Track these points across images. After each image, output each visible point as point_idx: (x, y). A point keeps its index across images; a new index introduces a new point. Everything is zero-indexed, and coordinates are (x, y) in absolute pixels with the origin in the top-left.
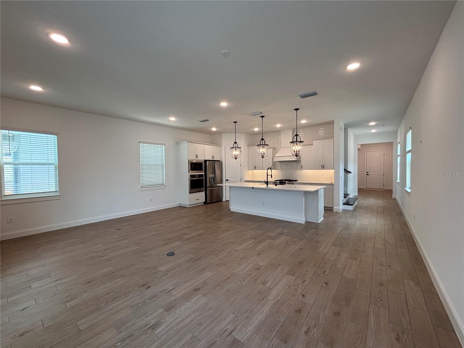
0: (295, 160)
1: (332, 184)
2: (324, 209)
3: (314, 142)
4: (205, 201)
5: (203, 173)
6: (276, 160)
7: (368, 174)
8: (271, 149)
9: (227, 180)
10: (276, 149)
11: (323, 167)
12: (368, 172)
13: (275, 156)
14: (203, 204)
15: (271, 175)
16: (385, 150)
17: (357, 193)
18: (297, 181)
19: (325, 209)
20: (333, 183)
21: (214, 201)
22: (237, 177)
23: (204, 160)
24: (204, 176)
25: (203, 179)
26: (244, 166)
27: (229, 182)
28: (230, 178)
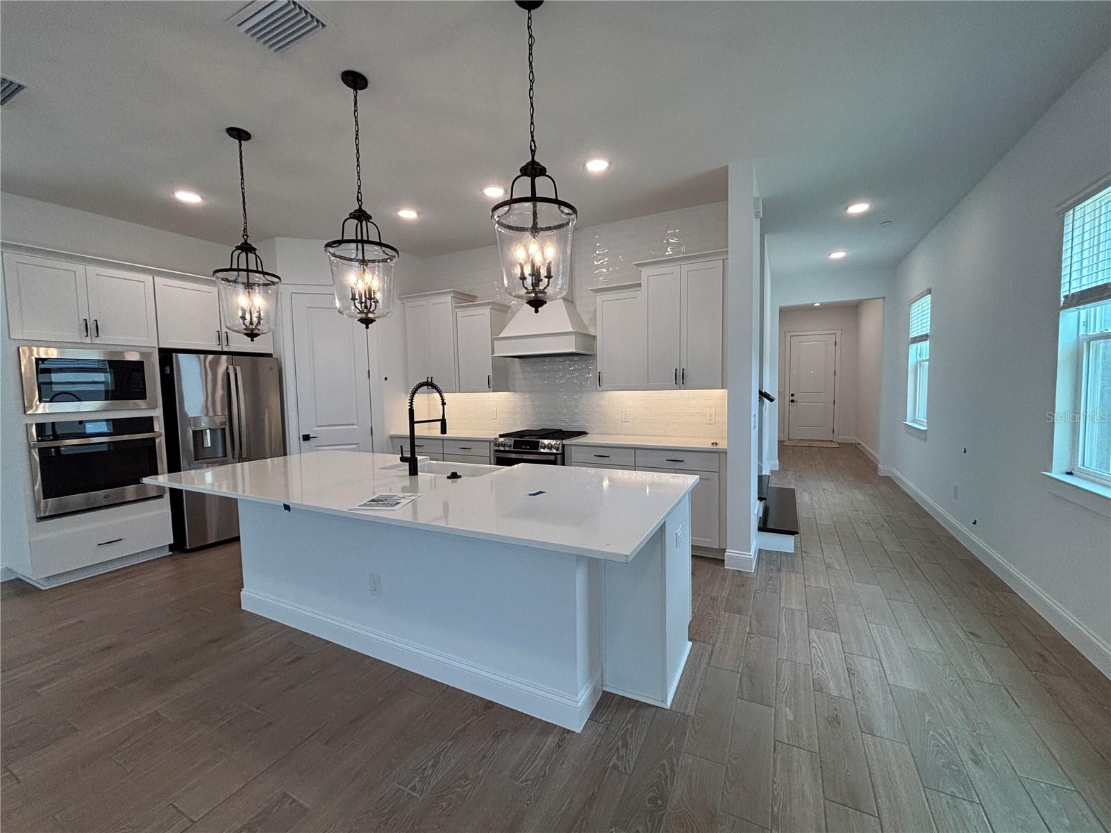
0: (573, 350)
1: (717, 454)
2: (692, 555)
3: (646, 272)
4: (172, 542)
5: (158, 413)
6: (504, 350)
7: (792, 401)
8: (487, 310)
9: (306, 438)
10: (509, 311)
11: (680, 380)
12: (793, 395)
13: (500, 336)
14: (167, 553)
15: (443, 421)
16: (839, 332)
17: (777, 462)
18: (584, 433)
19: (694, 554)
20: (723, 445)
21: (211, 540)
22: (353, 425)
23: (157, 350)
24: (159, 427)
25: (153, 439)
26: (386, 379)
27: (317, 446)
28: (319, 426)
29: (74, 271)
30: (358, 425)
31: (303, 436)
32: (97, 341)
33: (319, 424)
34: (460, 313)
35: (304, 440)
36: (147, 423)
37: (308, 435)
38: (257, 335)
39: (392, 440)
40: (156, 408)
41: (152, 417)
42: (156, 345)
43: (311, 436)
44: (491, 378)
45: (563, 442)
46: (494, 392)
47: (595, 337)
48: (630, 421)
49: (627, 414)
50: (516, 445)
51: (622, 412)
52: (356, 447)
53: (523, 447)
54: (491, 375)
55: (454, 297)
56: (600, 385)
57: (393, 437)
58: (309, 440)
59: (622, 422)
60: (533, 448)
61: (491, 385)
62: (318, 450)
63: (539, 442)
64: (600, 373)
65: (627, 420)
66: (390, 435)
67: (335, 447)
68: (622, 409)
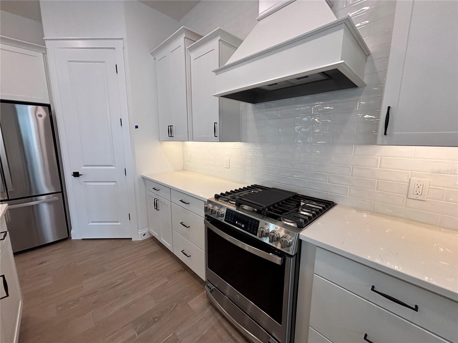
8: (216, 44)
9: (76, 174)
22: (111, 166)
26: (136, 127)
27: (85, 182)
28: (85, 166)
30: (115, 167)
31: (74, 173)
33: (85, 164)
34: (193, 55)
35: (75, 176)
37: (78, 173)
43: (80, 174)
44: (217, 126)
45: (299, 234)
46: (220, 142)
47: (369, 55)
48: (426, 200)
49: (421, 187)
50: (229, 216)
51: (411, 183)
52: (115, 184)
53: (237, 222)
54: (218, 122)
55: (188, 38)
56: (385, 134)
57: (144, 179)
58: (79, 176)
59: (407, 198)
60: (250, 229)
61: (217, 134)
62: (86, 185)
63: (259, 221)
64: (389, 108)
65: (419, 198)
66: (142, 175)
67: (98, 183)
68: (410, 177)
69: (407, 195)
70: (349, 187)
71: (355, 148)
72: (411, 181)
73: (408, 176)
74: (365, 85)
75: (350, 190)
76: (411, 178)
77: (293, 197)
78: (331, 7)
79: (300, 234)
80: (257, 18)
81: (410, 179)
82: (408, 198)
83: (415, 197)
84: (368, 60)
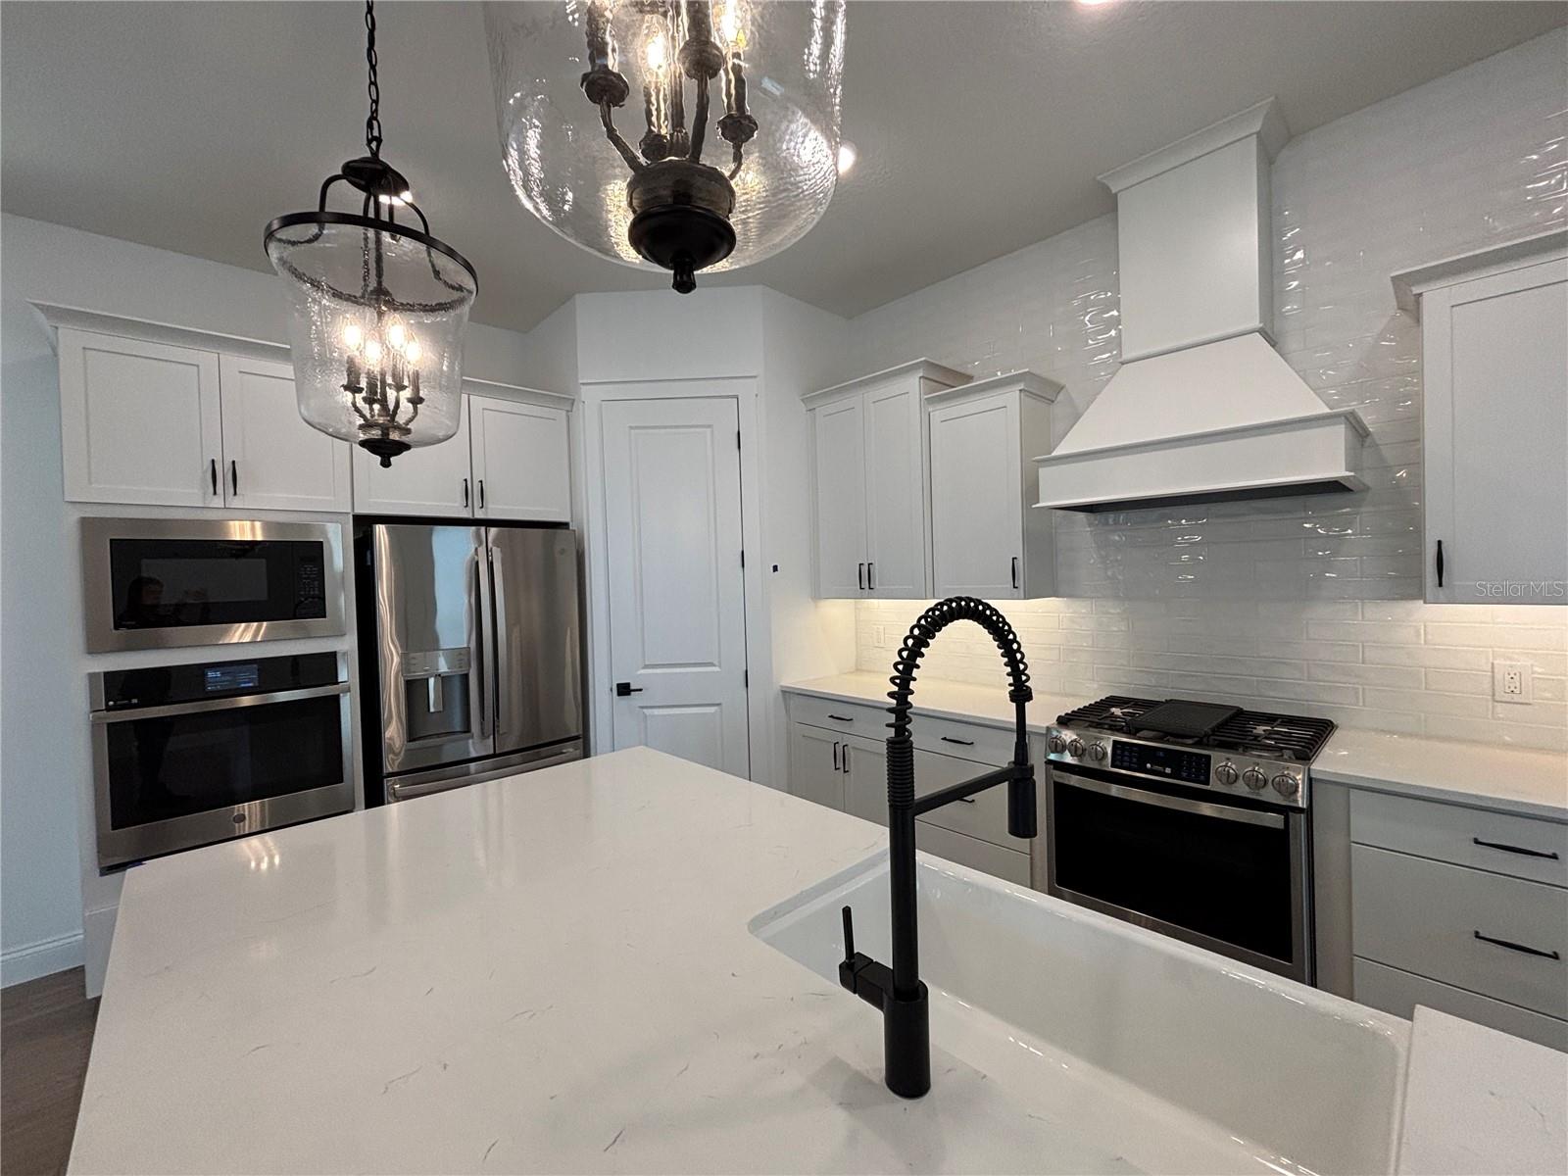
5: (347, 645)
8: (1011, 397)
9: (624, 690)
10: (1060, 397)
13: (1055, 454)
22: (711, 664)
23: (351, 517)
24: (348, 673)
25: (336, 699)
26: (775, 568)
27: (642, 707)
28: (646, 667)
29: (198, 366)
30: (720, 667)
31: (618, 685)
32: (236, 503)
33: (647, 663)
34: (939, 413)
35: (619, 694)
36: (323, 667)
37: (628, 685)
38: (401, 447)
39: (785, 699)
40: (343, 635)
41: (334, 655)
42: (349, 511)
43: (632, 687)
44: (1019, 564)
45: (1309, 769)
46: (1025, 599)
47: (1368, 435)
48: (1531, 701)
49: (1517, 678)
50: (1123, 756)
51: (1496, 671)
52: (716, 711)
53: (1149, 765)
54: (1020, 557)
55: (926, 378)
56: (1440, 585)
57: (787, 693)
58: (629, 694)
59: (1494, 701)
60: (1189, 775)
61: (1020, 582)
62: (646, 716)
63: (1209, 757)
64: (1440, 543)
65: (1517, 699)
66: (782, 687)
67: (675, 709)
68: (1491, 660)
69: (1494, 695)
70: (1360, 687)
71: (1362, 609)
72: (1495, 666)
73: (1487, 659)
74: (1367, 489)
75: (1363, 693)
76: (1495, 662)
77: (1232, 718)
78: (1273, 346)
79: (1312, 767)
80: (1120, 360)
81: (1493, 664)
82: (1497, 702)
83: (1507, 698)
84: (1367, 444)
